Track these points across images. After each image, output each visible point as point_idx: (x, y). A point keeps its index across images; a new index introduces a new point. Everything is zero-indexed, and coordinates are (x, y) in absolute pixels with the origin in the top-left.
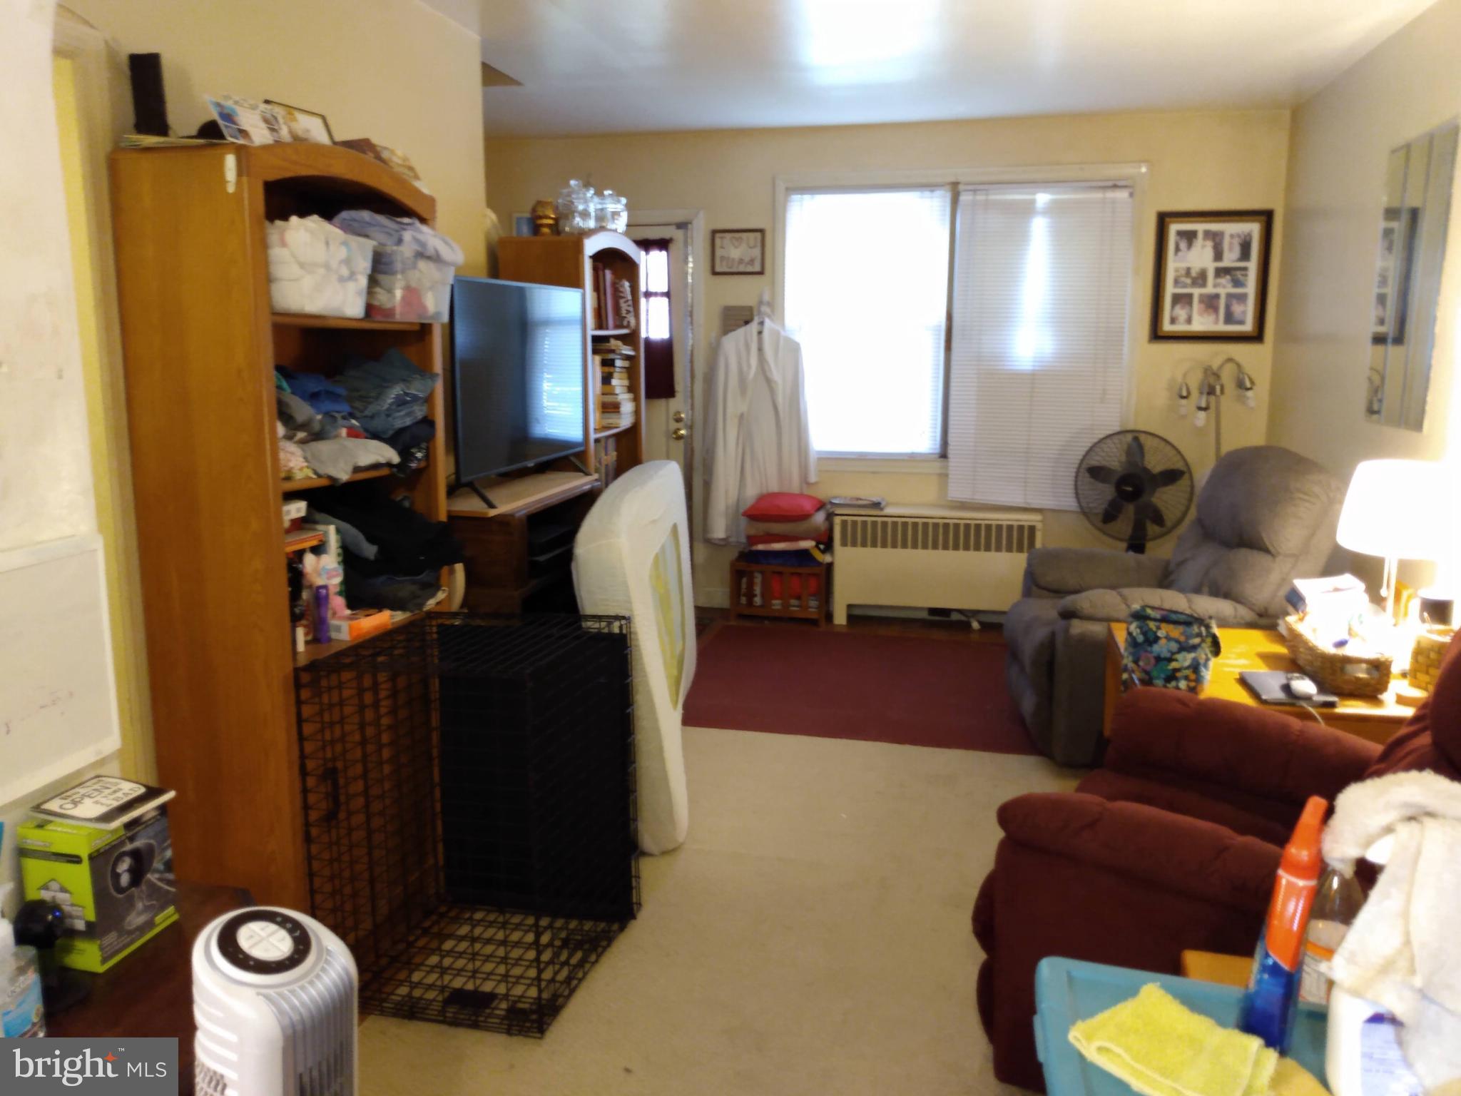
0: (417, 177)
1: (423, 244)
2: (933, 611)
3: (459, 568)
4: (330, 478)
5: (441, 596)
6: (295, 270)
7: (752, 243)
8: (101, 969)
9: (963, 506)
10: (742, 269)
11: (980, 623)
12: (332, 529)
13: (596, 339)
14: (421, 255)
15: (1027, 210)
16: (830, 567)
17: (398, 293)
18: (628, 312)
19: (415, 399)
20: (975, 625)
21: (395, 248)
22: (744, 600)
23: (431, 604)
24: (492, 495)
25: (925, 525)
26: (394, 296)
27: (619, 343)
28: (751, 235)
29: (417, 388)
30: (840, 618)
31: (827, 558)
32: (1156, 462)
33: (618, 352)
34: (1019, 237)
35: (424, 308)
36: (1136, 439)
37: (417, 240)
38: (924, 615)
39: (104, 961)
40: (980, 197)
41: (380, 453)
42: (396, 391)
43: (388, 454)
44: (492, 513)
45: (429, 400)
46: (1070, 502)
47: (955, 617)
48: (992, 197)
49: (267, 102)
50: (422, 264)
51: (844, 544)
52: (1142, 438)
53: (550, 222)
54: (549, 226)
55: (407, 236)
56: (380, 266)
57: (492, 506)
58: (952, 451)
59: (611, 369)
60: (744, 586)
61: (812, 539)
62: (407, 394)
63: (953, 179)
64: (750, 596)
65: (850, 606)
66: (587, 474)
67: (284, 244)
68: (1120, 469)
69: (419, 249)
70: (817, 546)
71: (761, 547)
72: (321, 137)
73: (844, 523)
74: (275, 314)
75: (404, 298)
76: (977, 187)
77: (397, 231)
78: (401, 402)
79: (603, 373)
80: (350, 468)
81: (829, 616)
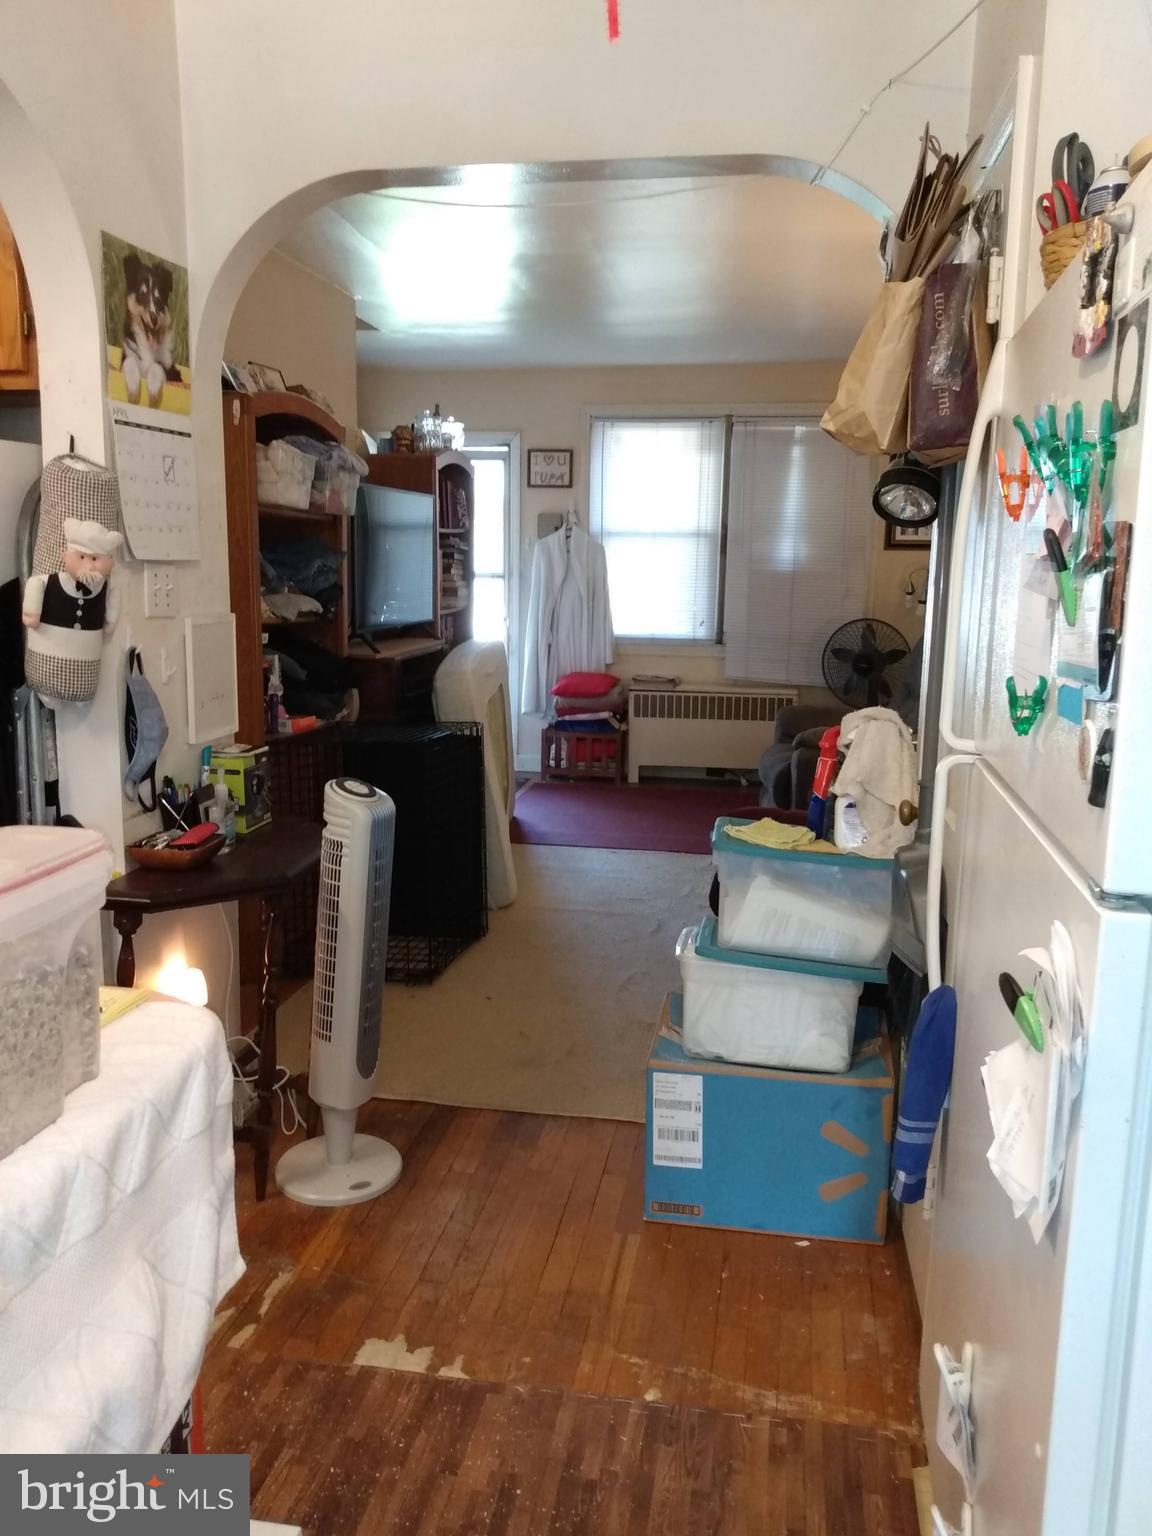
0: (332, 412)
1: (345, 461)
2: (711, 771)
3: (355, 692)
4: (283, 618)
5: (345, 712)
6: (274, 476)
7: (562, 462)
8: (246, 831)
9: (736, 683)
10: (553, 482)
11: (748, 781)
12: (276, 657)
13: (443, 536)
14: (342, 468)
15: (788, 440)
16: (625, 734)
17: (328, 493)
18: (463, 515)
19: (330, 568)
20: (744, 782)
21: (326, 463)
22: (552, 763)
23: (339, 716)
24: (378, 646)
25: (704, 699)
26: (325, 495)
27: (457, 540)
28: (561, 455)
29: (331, 562)
30: (633, 777)
31: (623, 727)
32: (884, 644)
33: (456, 546)
34: (782, 462)
35: (341, 503)
36: (869, 627)
37: (340, 457)
38: (703, 776)
39: (248, 828)
40: (751, 428)
41: (310, 605)
42: (317, 563)
43: (315, 606)
44: (378, 656)
45: (338, 571)
46: (818, 680)
47: (728, 777)
48: (760, 428)
49: (250, 363)
50: (341, 474)
51: (637, 714)
52: (874, 625)
53: (407, 442)
54: (406, 445)
55: (335, 454)
56: (319, 475)
57: (376, 651)
58: (725, 639)
59: (451, 561)
60: (553, 752)
61: (610, 711)
62: (324, 566)
63: (728, 413)
64: (558, 759)
65: (641, 768)
66: (437, 638)
67: (267, 458)
68: (857, 651)
69: (342, 463)
70: (614, 716)
71: (567, 718)
72: (280, 387)
73: (637, 698)
74: (260, 505)
75: (330, 497)
76: (747, 420)
77: (327, 451)
78: (321, 571)
79: (443, 564)
80: (296, 613)
81: (624, 778)
